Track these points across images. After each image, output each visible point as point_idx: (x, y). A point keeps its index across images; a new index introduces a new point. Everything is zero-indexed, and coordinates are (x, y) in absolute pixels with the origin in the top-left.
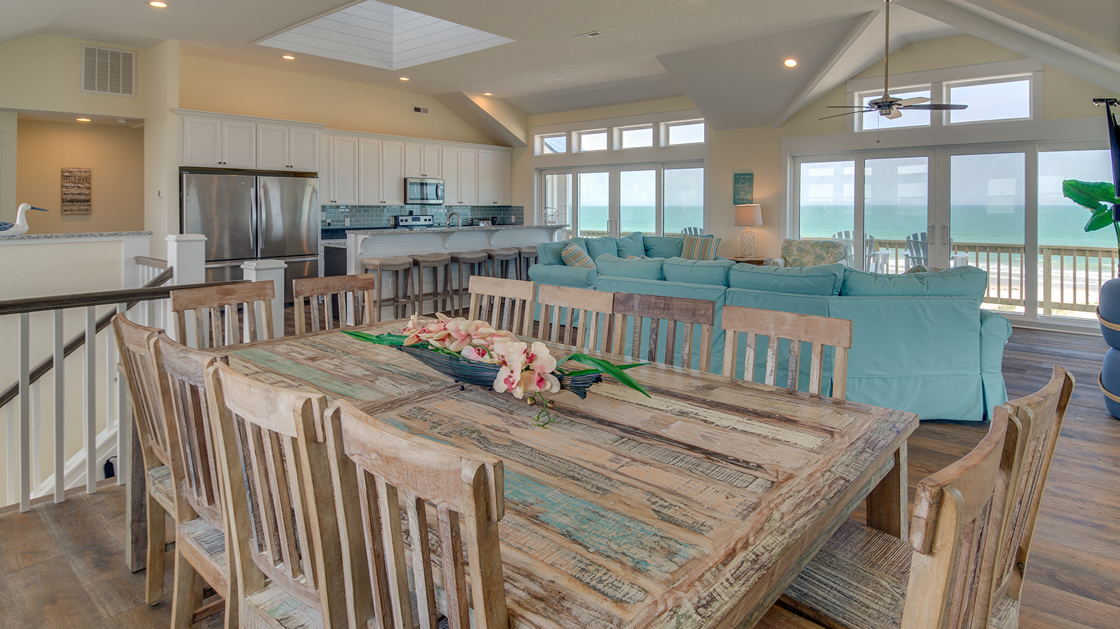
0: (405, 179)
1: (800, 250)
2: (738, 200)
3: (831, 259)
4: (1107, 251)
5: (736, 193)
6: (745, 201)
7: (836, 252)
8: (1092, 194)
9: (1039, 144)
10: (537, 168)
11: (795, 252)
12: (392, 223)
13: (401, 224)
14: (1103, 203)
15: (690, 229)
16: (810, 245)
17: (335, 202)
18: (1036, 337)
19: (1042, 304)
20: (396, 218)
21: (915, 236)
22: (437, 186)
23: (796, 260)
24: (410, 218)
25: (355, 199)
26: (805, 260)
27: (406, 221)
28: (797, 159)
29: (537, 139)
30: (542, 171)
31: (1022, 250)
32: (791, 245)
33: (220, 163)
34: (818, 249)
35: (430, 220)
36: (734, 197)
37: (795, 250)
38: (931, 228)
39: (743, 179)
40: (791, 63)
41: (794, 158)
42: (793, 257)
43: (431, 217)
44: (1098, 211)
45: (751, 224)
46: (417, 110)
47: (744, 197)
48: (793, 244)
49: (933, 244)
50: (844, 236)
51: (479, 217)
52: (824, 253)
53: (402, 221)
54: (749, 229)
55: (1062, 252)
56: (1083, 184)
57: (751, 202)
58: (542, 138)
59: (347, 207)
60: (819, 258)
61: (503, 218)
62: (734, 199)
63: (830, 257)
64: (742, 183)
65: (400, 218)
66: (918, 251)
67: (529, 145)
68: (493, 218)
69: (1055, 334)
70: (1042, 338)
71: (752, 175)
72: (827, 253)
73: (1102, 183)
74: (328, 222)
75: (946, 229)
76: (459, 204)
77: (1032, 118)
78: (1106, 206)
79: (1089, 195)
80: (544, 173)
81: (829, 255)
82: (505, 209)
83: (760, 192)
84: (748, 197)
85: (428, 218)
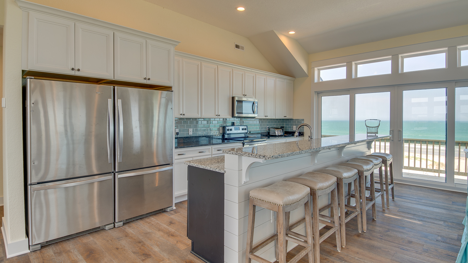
0: (233, 98)
10: (316, 92)
12: (221, 131)
13: (227, 132)
17: (184, 115)
20: (224, 128)
22: (253, 103)
24: (233, 128)
25: (198, 113)
27: (231, 130)
29: (316, 71)
30: (320, 94)
33: (73, 69)
35: (245, 129)
43: (246, 127)
46: (237, 46)
51: (275, 126)
53: (228, 130)
58: (320, 70)
65: (227, 128)
67: (311, 75)
76: (265, 118)
82: (290, 121)
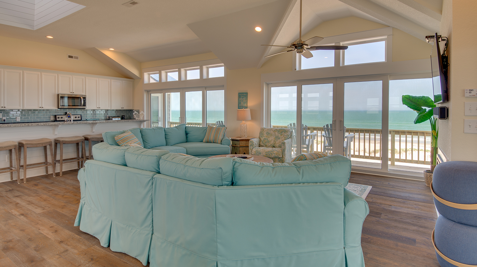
0: (58, 95)
1: (268, 134)
2: (240, 106)
3: (283, 138)
4: (422, 133)
5: (239, 103)
6: (243, 107)
7: (286, 134)
8: (418, 103)
9: (390, 76)
10: (146, 90)
11: (265, 135)
12: (52, 118)
13: (58, 119)
14: (424, 108)
15: (219, 121)
16: (273, 131)
18: (387, 183)
19: (390, 160)
20: (55, 116)
21: (327, 125)
23: (265, 139)
24: (64, 116)
26: (270, 139)
27: (62, 118)
28: (269, 85)
29: (146, 75)
31: (381, 132)
32: (263, 131)
34: (277, 133)
35: (79, 117)
36: (239, 105)
37: (265, 133)
38: (334, 121)
39: (243, 95)
40: (258, 29)
41: (268, 84)
42: (264, 137)
44: (421, 112)
45: (244, 119)
46: (70, 57)
47: (243, 105)
48: (265, 130)
49: (335, 130)
50: (293, 125)
52: (280, 135)
53: (59, 118)
54: (244, 122)
55: (400, 133)
56: (413, 97)
57: (247, 108)
58: (149, 74)
59: (19, 110)
60: (277, 138)
61: (130, 116)
62: (238, 106)
63: (282, 137)
64: (242, 98)
65: (57, 116)
66: (329, 133)
67: (141, 78)
68: (122, 116)
69: (397, 180)
70: (390, 183)
71: (247, 93)
72: (281, 135)
73: (423, 96)
74: (3, 119)
75: (342, 122)
77: (386, 62)
78: (425, 109)
79: (416, 103)
80: (150, 93)
81: (282, 136)
82: (131, 111)
83: (251, 103)
84: (245, 105)
85: (77, 116)
